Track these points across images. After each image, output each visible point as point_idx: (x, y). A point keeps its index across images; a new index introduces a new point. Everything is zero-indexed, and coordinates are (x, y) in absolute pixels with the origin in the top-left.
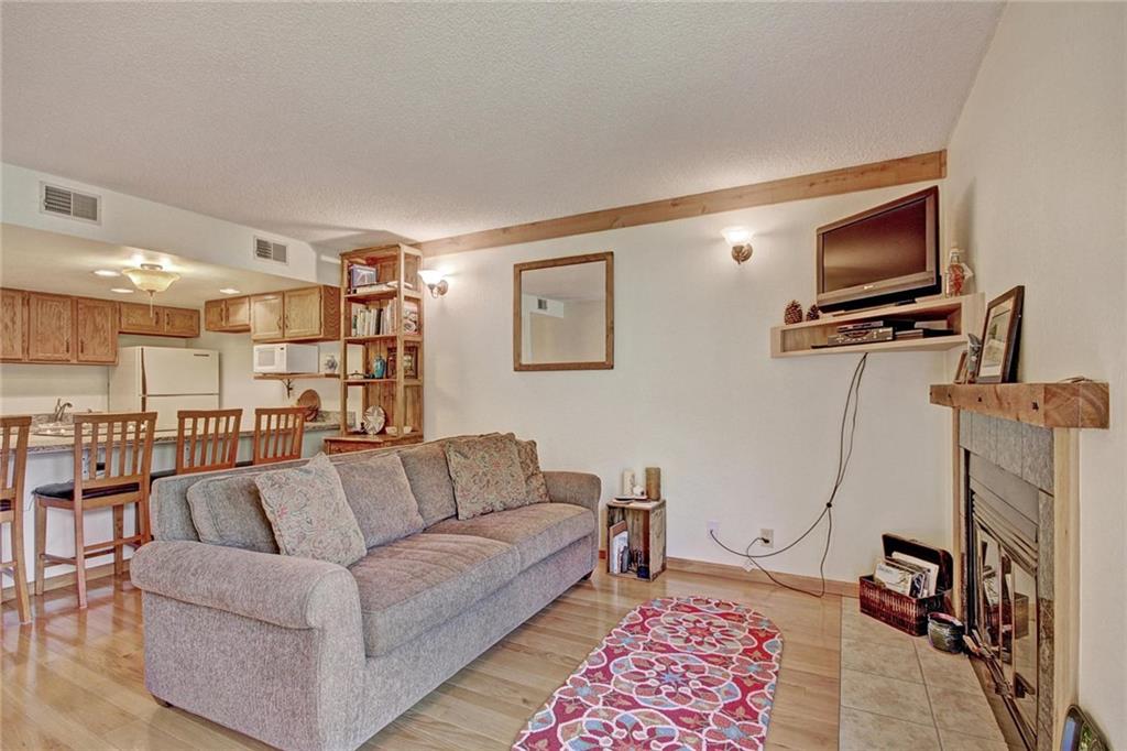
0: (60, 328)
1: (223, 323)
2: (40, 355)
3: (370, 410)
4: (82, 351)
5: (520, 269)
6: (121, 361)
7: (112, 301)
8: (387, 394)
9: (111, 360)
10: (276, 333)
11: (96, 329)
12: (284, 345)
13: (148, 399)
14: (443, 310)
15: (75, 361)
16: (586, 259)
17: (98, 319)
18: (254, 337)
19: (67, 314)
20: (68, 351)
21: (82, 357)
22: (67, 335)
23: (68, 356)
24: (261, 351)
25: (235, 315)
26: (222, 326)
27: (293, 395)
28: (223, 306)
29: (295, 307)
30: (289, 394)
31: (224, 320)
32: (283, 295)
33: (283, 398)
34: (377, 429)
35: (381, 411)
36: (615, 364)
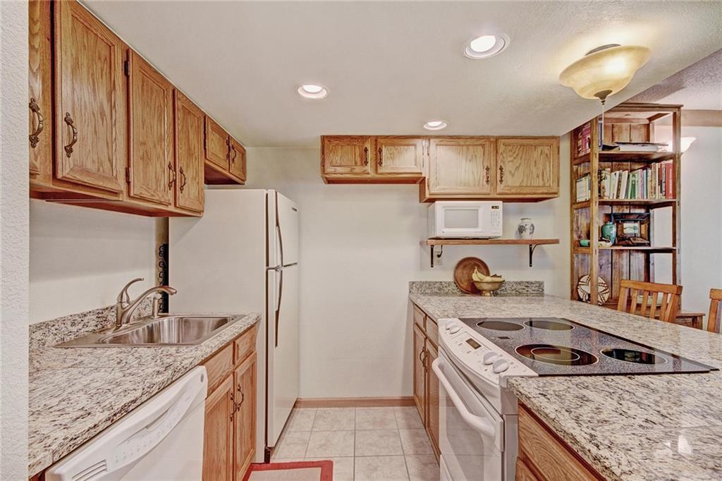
1: (369, 168)
3: (584, 279)
4: (182, 190)
8: (604, 262)
10: (486, 189)
11: (190, 153)
12: (500, 203)
15: (172, 207)
17: (191, 135)
19: (167, 115)
20: (170, 188)
21: (180, 199)
22: (169, 152)
24: (447, 210)
25: (392, 158)
26: (365, 172)
27: (440, 263)
28: (368, 145)
29: (515, 158)
30: (432, 263)
31: (369, 164)
32: (495, 142)
33: (422, 268)
34: (600, 301)
35: (600, 280)
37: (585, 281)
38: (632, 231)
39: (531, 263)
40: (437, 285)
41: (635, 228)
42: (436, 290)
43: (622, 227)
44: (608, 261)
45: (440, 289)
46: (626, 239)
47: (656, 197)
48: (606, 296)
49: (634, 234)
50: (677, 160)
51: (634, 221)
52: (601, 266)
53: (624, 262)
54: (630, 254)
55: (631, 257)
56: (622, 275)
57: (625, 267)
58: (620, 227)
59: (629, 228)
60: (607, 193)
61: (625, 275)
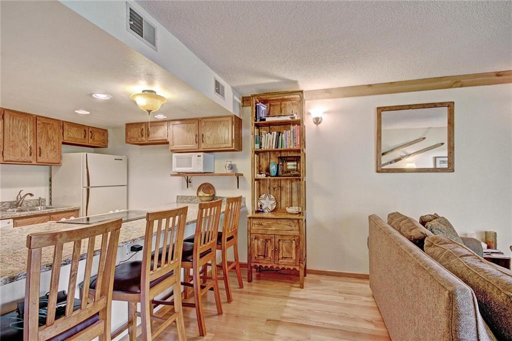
0: (25, 138)
1: (144, 138)
2: (12, 158)
3: (263, 196)
4: (40, 156)
5: (380, 110)
6: (64, 163)
7: (58, 120)
8: (276, 186)
9: (58, 162)
10: (194, 146)
11: (49, 140)
12: (201, 154)
13: (91, 189)
14: (318, 133)
15: (34, 162)
16: (434, 105)
17: (50, 133)
18: (173, 148)
19: (29, 128)
20: (31, 155)
21: (40, 159)
22: (30, 142)
23: (31, 158)
24: (177, 158)
25: (154, 133)
26: (142, 141)
27: (192, 186)
28: (143, 127)
29: (210, 129)
30: (188, 186)
31: (144, 136)
32: (198, 121)
33: (183, 188)
34: (270, 209)
35: (272, 197)
36: (455, 169)
37: (263, 197)
38: (292, 167)
39: (238, 186)
40: (190, 198)
41: (294, 165)
42: (189, 200)
43: (286, 165)
44: (278, 185)
45: (191, 200)
46: (288, 172)
47: (292, 147)
48: (274, 207)
49: (294, 169)
50: (301, 124)
51: (293, 161)
52: (274, 189)
53: (288, 186)
54: (292, 181)
55: (293, 183)
56: (287, 194)
57: (289, 189)
58: (284, 164)
59: (291, 165)
60: (263, 146)
61: (289, 194)
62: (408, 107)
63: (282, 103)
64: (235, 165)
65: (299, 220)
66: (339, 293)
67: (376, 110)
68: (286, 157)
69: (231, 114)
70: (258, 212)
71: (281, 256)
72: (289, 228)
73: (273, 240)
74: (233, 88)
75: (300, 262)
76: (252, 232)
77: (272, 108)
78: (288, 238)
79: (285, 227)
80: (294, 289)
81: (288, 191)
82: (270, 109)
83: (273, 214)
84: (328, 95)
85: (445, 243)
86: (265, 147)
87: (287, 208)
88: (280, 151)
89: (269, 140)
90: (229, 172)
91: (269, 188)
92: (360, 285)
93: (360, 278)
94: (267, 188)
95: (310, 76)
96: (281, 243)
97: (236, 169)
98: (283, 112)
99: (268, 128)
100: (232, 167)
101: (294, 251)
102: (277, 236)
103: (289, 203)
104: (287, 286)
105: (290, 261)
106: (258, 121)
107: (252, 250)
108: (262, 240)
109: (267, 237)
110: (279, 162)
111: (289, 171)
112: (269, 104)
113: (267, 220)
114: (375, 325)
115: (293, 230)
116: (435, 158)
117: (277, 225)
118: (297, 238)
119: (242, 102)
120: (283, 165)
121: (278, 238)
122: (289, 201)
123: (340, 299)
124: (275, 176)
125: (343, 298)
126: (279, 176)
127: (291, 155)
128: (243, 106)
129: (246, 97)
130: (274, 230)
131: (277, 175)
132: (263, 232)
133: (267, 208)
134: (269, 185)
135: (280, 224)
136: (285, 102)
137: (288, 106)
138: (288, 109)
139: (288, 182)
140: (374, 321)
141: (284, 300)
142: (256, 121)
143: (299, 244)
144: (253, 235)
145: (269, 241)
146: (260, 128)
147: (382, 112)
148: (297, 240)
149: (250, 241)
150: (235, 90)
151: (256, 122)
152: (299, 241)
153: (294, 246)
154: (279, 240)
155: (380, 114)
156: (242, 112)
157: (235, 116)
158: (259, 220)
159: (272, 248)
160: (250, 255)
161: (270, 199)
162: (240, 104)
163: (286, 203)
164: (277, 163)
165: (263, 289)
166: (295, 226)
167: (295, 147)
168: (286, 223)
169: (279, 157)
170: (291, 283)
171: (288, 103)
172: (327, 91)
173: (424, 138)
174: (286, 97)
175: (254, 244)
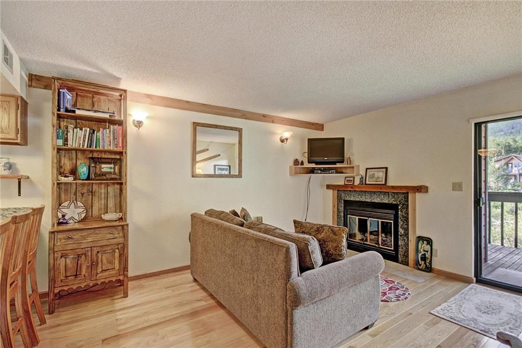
5: (196, 125)
8: (85, 191)
34: (78, 219)
35: (80, 204)
36: (243, 175)
37: (66, 205)
38: (108, 170)
39: (19, 193)
41: (110, 168)
43: (100, 167)
44: (89, 190)
46: (102, 175)
47: (112, 148)
48: (83, 216)
49: (111, 172)
50: (124, 125)
51: (110, 163)
52: (83, 195)
53: (103, 191)
54: (108, 185)
55: (109, 188)
56: (101, 200)
57: (103, 194)
58: (98, 167)
59: (106, 168)
60: (70, 142)
61: (103, 199)
62: (215, 126)
63: (95, 96)
64: (15, 164)
65: (122, 226)
66: (166, 288)
67: (192, 124)
68: (100, 158)
69: (16, 94)
70: (59, 224)
71: (99, 270)
72: (111, 236)
73: (89, 253)
74: (21, 60)
75: (124, 271)
76: (55, 250)
77: (79, 99)
78: (110, 248)
79: (104, 237)
80: (116, 301)
81: (103, 196)
82: (76, 100)
83: (83, 224)
84: (149, 100)
85: (258, 225)
86: (72, 144)
87: (103, 216)
88: (92, 151)
89: (77, 137)
90: (6, 173)
91: (75, 194)
92: (179, 277)
93: (177, 271)
94: (72, 194)
95: (138, 79)
96: (100, 255)
97: (17, 170)
98: (96, 106)
99: (73, 121)
100: (10, 166)
101: (117, 262)
102: (95, 248)
103: (103, 210)
104: (108, 301)
105: (111, 273)
106: (62, 111)
107: (56, 273)
108: (72, 256)
109: (79, 252)
110: (90, 163)
111: (104, 174)
112: (75, 93)
113: (80, 232)
114: (205, 301)
115: (116, 238)
116: (215, 166)
117: (96, 235)
118: (122, 245)
119: (29, 80)
120: (96, 168)
121: (95, 250)
122: (103, 207)
123: (168, 292)
124: (86, 180)
125: (171, 291)
126: (91, 180)
127: (106, 157)
128: (30, 86)
129: (35, 75)
130: (91, 242)
131: (88, 178)
132: (75, 246)
133: (72, 218)
134: (74, 191)
135: (99, 233)
136: (98, 96)
137: (102, 101)
138: (102, 104)
139: (103, 186)
140: (203, 299)
141: (112, 315)
142: (59, 110)
143: (124, 252)
144: (58, 254)
145: (83, 257)
146: (61, 119)
147: (197, 127)
148: (121, 247)
149: (52, 262)
150: (23, 62)
151: (59, 112)
152: (124, 249)
153: (117, 254)
154: (98, 252)
155: (196, 128)
156: (28, 94)
157: (21, 97)
158: (67, 233)
159: (88, 263)
160: (52, 281)
161: (76, 207)
162: (26, 82)
163: (100, 209)
164: (88, 164)
165: (78, 314)
166: (119, 233)
167: (116, 148)
168: (107, 232)
169: (90, 158)
170: (110, 297)
171: (102, 98)
172: (149, 96)
173: (208, 150)
174: (102, 91)
175: (60, 264)
